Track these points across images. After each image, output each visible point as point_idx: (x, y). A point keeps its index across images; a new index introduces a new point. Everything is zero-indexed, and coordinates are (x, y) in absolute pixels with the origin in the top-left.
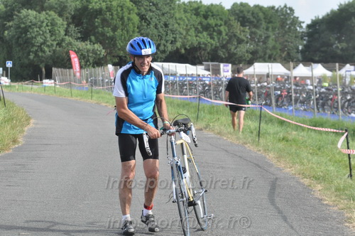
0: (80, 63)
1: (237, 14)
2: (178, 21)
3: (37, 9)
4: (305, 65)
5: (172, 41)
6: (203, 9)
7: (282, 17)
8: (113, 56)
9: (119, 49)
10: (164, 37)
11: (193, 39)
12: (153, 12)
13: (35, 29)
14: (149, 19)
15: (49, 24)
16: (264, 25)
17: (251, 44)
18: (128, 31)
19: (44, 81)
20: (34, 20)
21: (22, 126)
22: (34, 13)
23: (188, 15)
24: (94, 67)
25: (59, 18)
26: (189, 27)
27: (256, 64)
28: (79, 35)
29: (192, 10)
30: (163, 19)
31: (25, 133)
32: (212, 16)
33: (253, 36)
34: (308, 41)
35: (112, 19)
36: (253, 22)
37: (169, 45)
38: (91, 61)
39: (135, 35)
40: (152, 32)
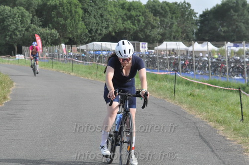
0: (42, 43)
1: (151, 8)
2: (110, 13)
3: (11, 5)
4: (199, 43)
5: (106, 27)
6: (127, 5)
7: (182, 10)
8: (65, 38)
9: (69, 33)
10: (100, 24)
11: (120, 26)
12: (93, 7)
13: (10, 19)
14: (90, 12)
15: (20, 16)
16: (170, 15)
17: (161, 29)
18: (75, 20)
19: (17, 55)
20: (9, 13)
21: (8, 87)
22: (9, 8)
23: (117, 9)
24: (52, 46)
25: (27, 12)
26: (118, 17)
27: (165, 43)
28: (41, 23)
29: (119, 5)
30: (100, 12)
31: (11, 93)
32: (134, 9)
33: (162, 23)
34: (201, 27)
35: (64, 12)
36: (162, 13)
37: (104, 29)
38: (49, 40)
39: (81, 23)
40: (92, 21)
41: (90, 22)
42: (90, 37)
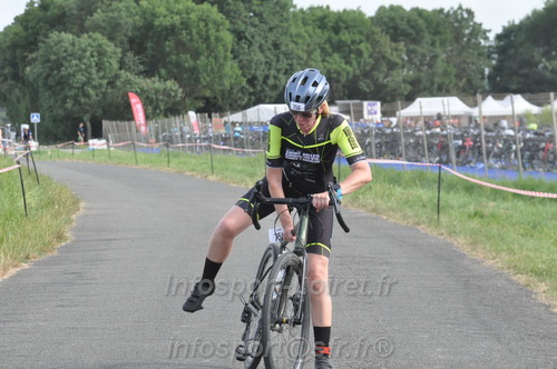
0: (145, 111)
1: (385, 24)
2: (295, 39)
3: (75, 30)
4: (496, 98)
6: (331, 19)
7: (456, 25)
8: (196, 98)
9: (204, 87)
10: (273, 63)
11: (319, 66)
13: (74, 62)
14: (249, 37)
16: (427, 37)
17: (409, 70)
18: (216, 58)
19: (91, 141)
20: (70, 49)
21: (69, 213)
22: (70, 36)
23: (310, 29)
24: (167, 117)
25: (109, 43)
26: (312, 47)
27: (419, 100)
28: (141, 68)
29: (314, 21)
30: (271, 37)
31: (74, 224)
32: (347, 28)
33: (412, 56)
34: (499, 61)
35: (191, 40)
36: (410, 34)
37: (281, 76)
38: (162, 107)
39: (229, 63)
40: (256, 58)
41: (250, 62)
42: (251, 94)
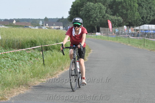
0: (112, 25)
3: (94, 2)
5: (153, 15)
8: (126, 22)
9: (129, 19)
10: (149, 13)
12: (145, 2)
13: (93, 11)
14: (143, 5)
15: (99, 9)
18: (133, 11)
19: (96, 33)
20: (92, 7)
22: (93, 4)
24: (118, 27)
25: (103, 6)
28: (112, 13)
30: (149, 5)
31: (89, 56)
35: (126, 6)
37: (151, 17)
38: (117, 24)
39: (137, 12)
40: (144, 11)
41: (142, 12)
42: (142, 22)
